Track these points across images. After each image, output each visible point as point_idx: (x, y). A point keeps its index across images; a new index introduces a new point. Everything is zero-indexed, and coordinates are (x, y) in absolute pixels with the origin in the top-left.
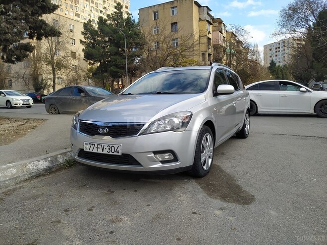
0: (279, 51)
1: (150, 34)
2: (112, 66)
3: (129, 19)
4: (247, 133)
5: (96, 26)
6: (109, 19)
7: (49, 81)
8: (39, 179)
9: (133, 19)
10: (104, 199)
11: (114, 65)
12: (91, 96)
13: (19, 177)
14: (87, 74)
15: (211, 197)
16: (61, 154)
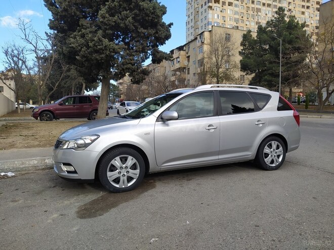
2: (266, 75)
4: (273, 165)
6: (268, 26)
11: (269, 73)
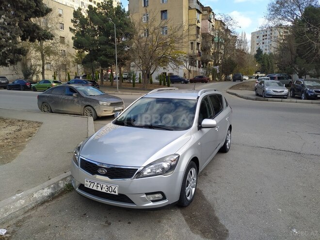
0: (266, 39)
1: (140, 24)
2: (101, 56)
3: (119, 8)
4: (228, 148)
5: (85, 15)
6: (99, 7)
7: (38, 67)
8: (44, 206)
9: (123, 8)
10: (103, 232)
11: (104, 55)
12: (83, 97)
13: (27, 206)
14: (76, 60)
15: (193, 232)
16: (62, 180)
